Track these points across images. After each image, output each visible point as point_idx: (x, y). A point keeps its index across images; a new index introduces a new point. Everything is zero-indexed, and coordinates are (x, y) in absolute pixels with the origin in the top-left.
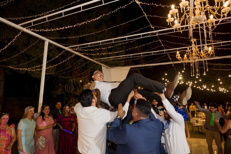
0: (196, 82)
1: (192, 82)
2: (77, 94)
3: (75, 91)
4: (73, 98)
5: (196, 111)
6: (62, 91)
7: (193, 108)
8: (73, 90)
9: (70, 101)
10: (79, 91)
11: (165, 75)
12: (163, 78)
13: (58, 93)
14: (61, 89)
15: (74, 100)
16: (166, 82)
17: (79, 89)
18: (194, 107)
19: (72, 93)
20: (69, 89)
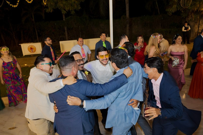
2: (195, 9)
3: (194, 5)
4: (193, 14)
6: (176, 7)
8: (191, 4)
9: (188, 18)
10: (198, 6)
13: (172, 11)
14: (176, 6)
15: (193, 16)
17: (199, 2)
19: (190, 8)
20: (184, 5)
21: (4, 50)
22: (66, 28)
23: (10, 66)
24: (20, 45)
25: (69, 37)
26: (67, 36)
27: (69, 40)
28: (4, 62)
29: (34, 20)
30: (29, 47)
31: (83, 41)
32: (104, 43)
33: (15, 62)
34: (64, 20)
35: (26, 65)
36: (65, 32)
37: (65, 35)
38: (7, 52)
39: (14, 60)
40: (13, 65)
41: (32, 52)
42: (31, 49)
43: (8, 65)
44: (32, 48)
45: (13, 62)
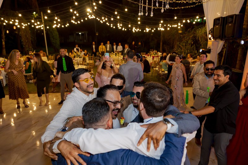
0: (112, 19)
1: (107, 18)
5: (105, 52)
7: (102, 49)
11: (74, 4)
12: (72, 8)
16: (75, 15)
18: (104, 47)
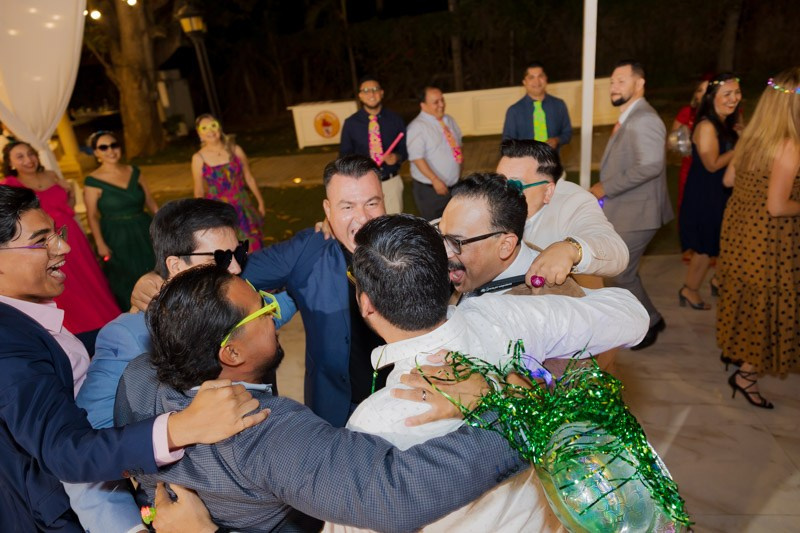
21: (204, 128)
22: (455, 44)
23: (221, 176)
24: (291, 112)
25: (468, 77)
26: (457, 72)
27: (466, 88)
28: (205, 164)
29: (343, 16)
30: (318, 119)
31: (443, 100)
32: (538, 105)
33: (236, 166)
34: (451, 8)
35: (298, 181)
36: (451, 58)
37: (451, 70)
38: (215, 135)
39: (235, 159)
40: (228, 174)
41: (326, 134)
42: (325, 124)
43: (214, 175)
44: (328, 120)
45: (229, 166)
